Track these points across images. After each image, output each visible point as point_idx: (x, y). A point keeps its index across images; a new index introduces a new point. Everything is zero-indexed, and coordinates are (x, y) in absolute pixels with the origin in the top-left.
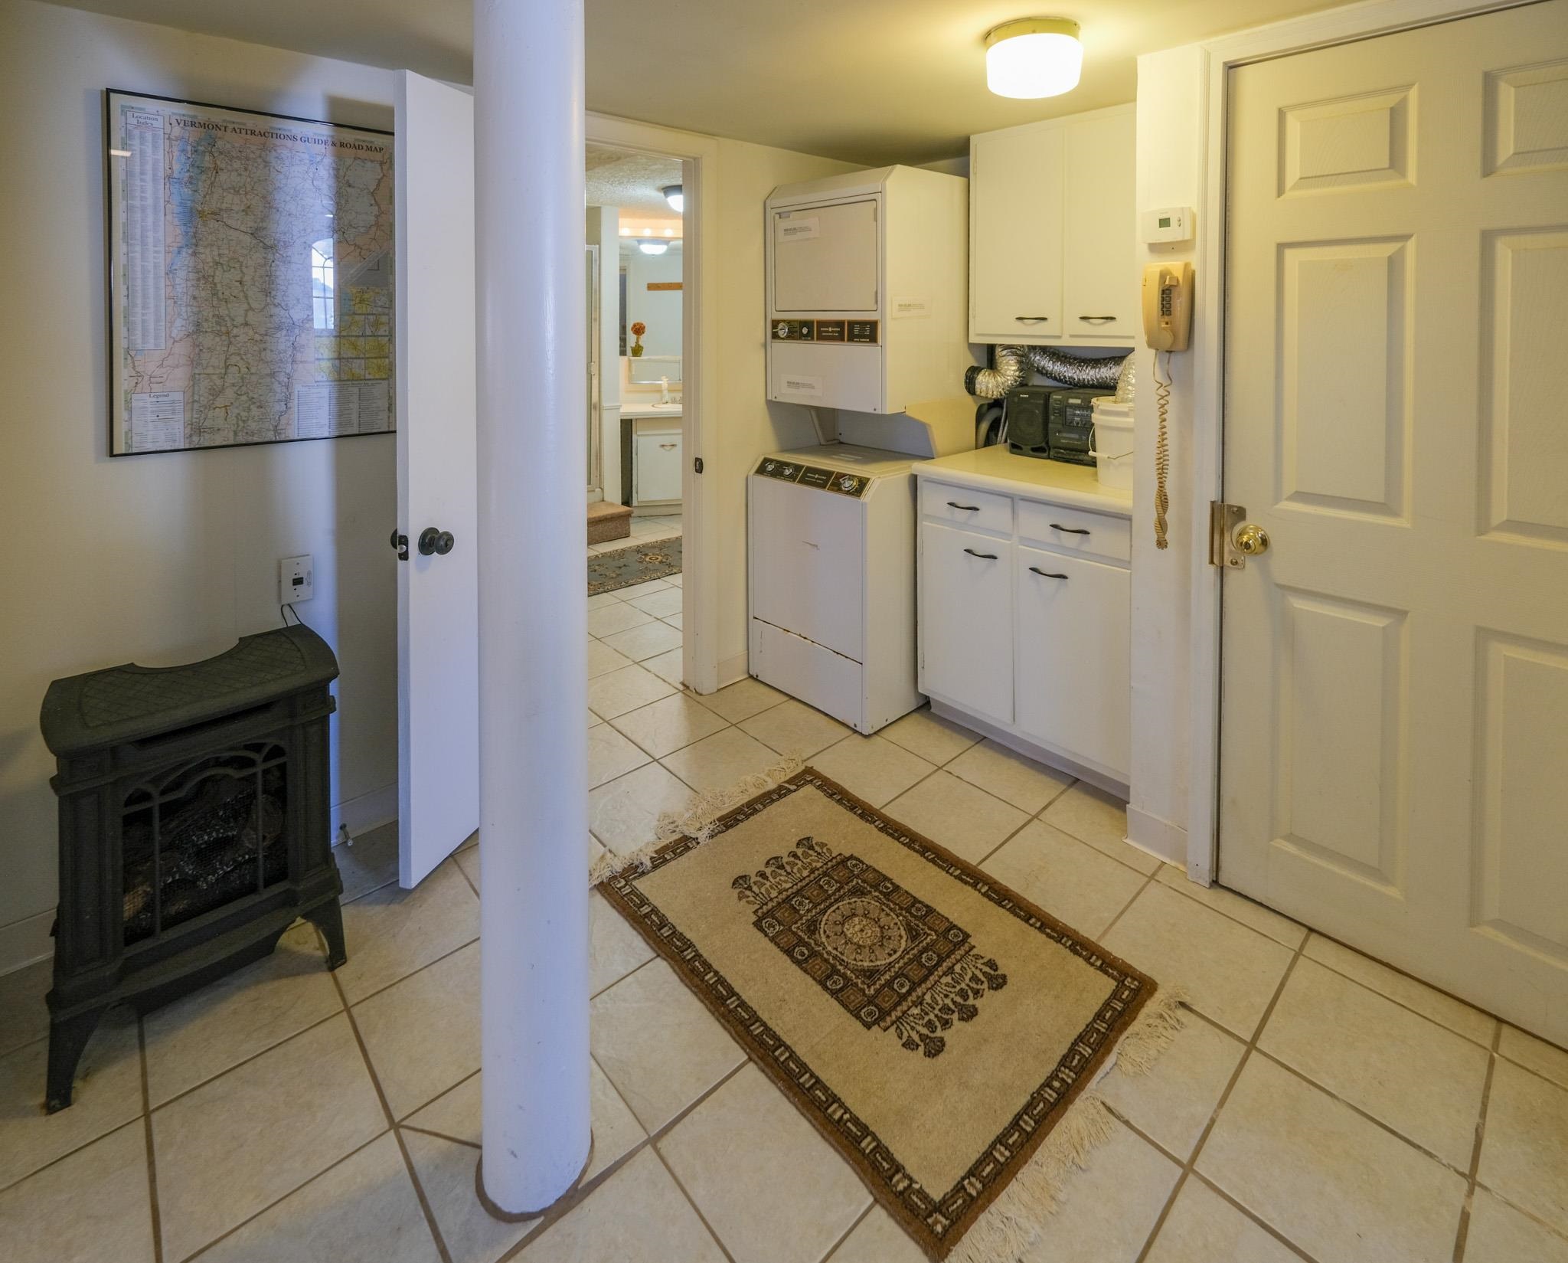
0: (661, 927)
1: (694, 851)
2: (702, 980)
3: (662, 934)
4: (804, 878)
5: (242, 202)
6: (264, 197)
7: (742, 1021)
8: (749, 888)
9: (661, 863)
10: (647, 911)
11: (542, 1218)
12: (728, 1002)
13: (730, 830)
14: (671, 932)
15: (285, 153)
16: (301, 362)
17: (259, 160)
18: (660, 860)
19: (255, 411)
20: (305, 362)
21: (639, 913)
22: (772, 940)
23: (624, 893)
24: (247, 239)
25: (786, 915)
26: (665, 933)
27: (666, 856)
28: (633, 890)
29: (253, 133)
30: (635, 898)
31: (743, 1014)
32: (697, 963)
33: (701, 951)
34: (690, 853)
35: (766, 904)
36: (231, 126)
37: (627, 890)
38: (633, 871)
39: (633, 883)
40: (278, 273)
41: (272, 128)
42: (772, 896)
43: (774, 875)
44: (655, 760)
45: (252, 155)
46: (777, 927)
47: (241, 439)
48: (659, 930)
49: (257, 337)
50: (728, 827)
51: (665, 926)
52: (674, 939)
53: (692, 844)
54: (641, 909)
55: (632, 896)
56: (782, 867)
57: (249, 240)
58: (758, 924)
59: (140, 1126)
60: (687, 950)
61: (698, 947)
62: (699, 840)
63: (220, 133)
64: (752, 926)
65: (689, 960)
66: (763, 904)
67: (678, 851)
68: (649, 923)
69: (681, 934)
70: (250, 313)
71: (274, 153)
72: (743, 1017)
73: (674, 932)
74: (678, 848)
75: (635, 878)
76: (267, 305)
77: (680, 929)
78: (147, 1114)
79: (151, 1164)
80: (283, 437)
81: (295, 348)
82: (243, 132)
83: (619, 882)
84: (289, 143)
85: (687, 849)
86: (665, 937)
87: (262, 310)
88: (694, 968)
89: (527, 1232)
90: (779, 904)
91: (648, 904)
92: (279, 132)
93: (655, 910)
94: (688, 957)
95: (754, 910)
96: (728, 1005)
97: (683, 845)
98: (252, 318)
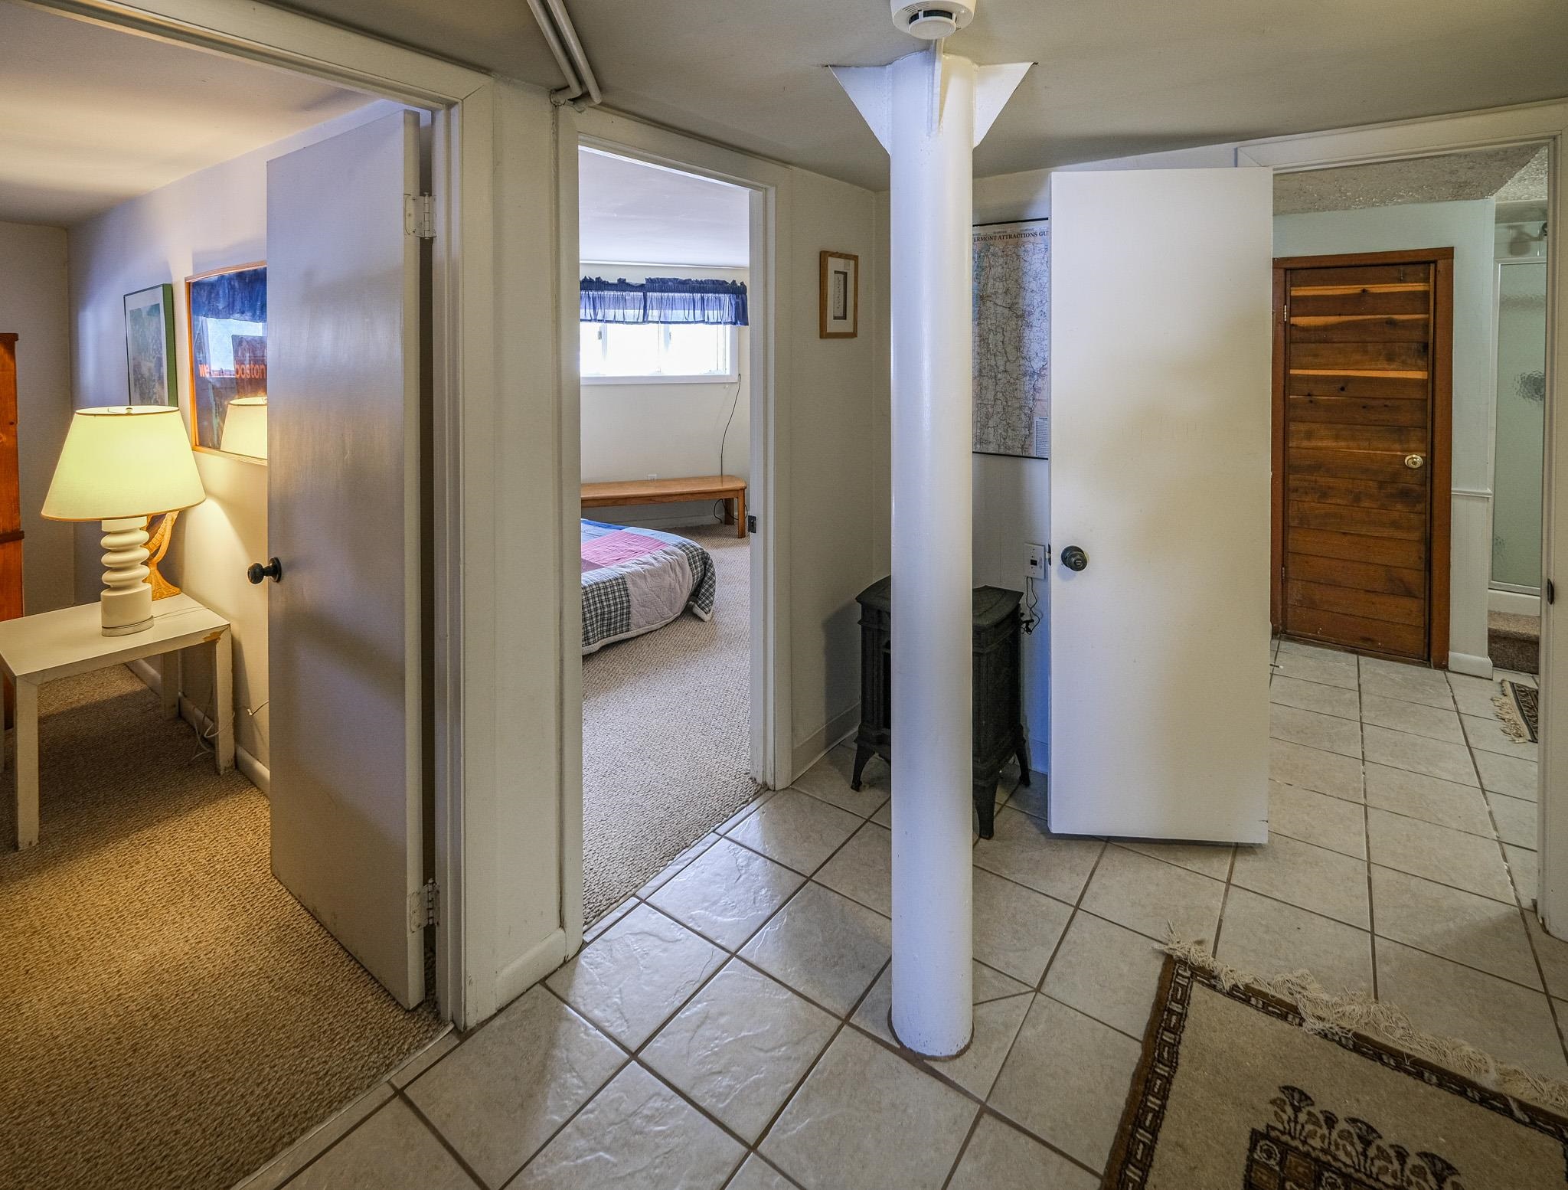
0: (1168, 1029)
1: (1286, 1026)
2: (1145, 1095)
3: (1162, 1034)
4: (1377, 1180)
5: (1004, 286)
6: (1017, 281)
7: (1130, 1154)
8: (1297, 1110)
9: (1241, 998)
10: (1175, 1009)
11: (899, 1047)
12: (1141, 1131)
13: (1354, 1055)
14: (1172, 1041)
15: (1030, 247)
16: (1039, 400)
17: (1014, 255)
18: (1244, 995)
19: (1010, 433)
20: (1042, 400)
21: (1168, 1003)
22: (1251, 1162)
23: (1177, 980)
24: (1007, 311)
25: (1301, 1169)
26: (1166, 1036)
27: (1253, 999)
28: (1187, 987)
29: (1010, 237)
30: (1180, 992)
31: (1140, 1152)
32: (1159, 1082)
33: (1175, 1082)
34: (1280, 1024)
35: (1293, 1138)
36: (998, 235)
37: (1184, 982)
38: (1208, 977)
39: (1194, 983)
40: (1025, 335)
41: (1021, 230)
42: (1310, 1141)
43: (1345, 1135)
44: (1372, 933)
45: (1009, 253)
46: (1272, 1162)
47: (1002, 451)
48: (1165, 1029)
49: (1012, 381)
50: (1356, 1049)
51: (1175, 1034)
52: (1167, 1049)
53: (1294, 1019)
54: (1173, 1003)
55: (1180, 989)
56: (1367, 1143)
57: (1007, 312)
58: (1256, 1137)
59: (861, 821)
60: (1166, 1066)
61: (1178, 1075)
62: (1304, 1024)
63: (992, 242)
64: (1249, 1129)
65: (1156, 1072)
66: (1290, 1134)
67: (1270, 1008)
68: (1165, 1017)
69: (1177, 1053)
70: (1008, 363)
71: (1023, 248)
72: (1137, 1153)
73: (1174, 1045)
74: (1274, 1007)
75: (1200, 982)
76: (1018, 358)
77: (1182, 1050)
78: (867, 821)
79: (849, 839)
80: (1027, 455)
81: (1035, 389)
82: (1005, 237)
83: (1185, 970)
84: (1032, 239)
85: (1283, 1017)
86: (1162, 1039)
87: (1015, 361)
88: (1151, 1082)
89: (888, 1041)
90: (1307, 1155)
91: (1184, 1007)
92: (1026, 232)
93: (1182, 1017)
94: (1158, 1070)
95: (1271, 1123)
96: (1137, 1131)
97: (1286, 1011)
98: (1009, 367)
